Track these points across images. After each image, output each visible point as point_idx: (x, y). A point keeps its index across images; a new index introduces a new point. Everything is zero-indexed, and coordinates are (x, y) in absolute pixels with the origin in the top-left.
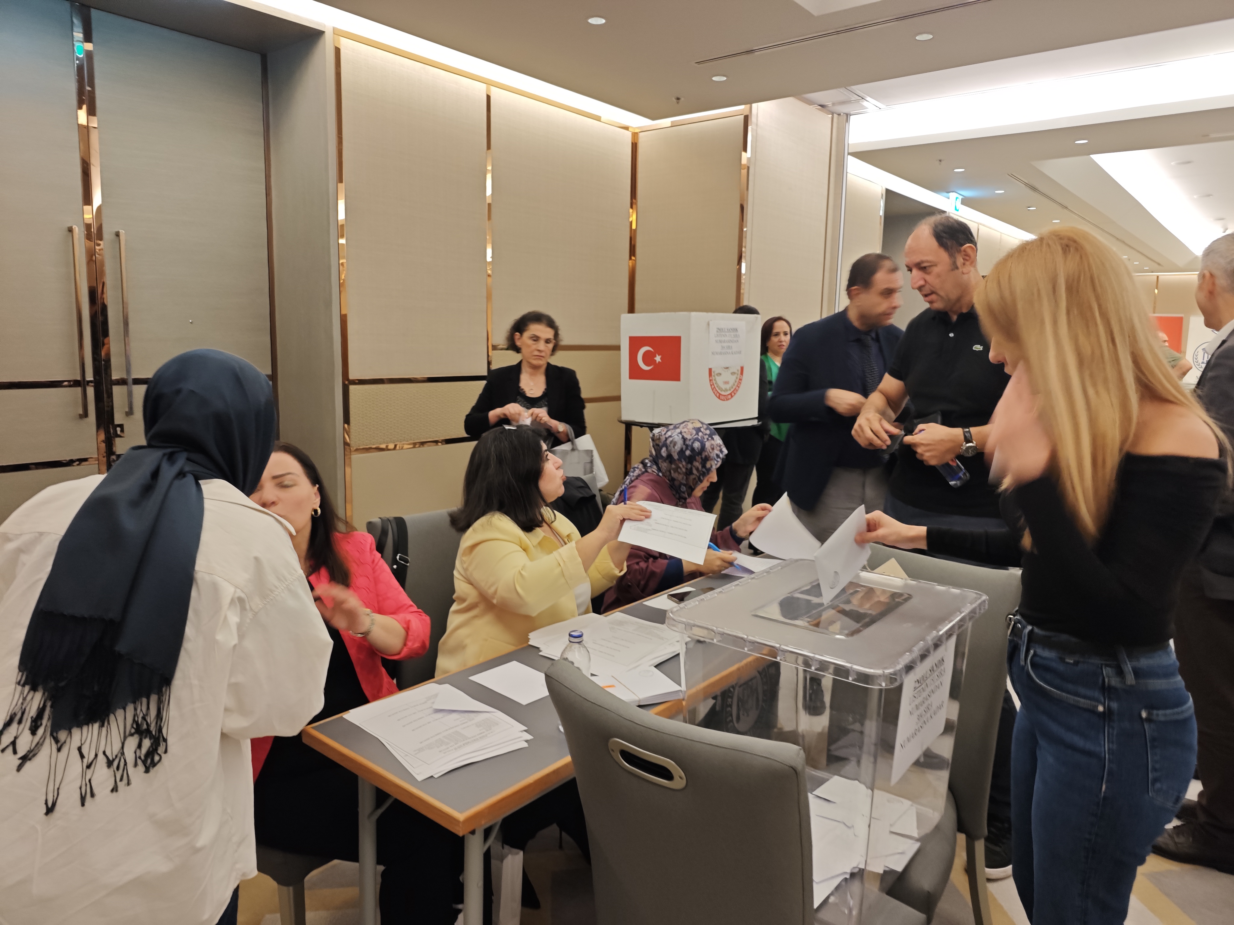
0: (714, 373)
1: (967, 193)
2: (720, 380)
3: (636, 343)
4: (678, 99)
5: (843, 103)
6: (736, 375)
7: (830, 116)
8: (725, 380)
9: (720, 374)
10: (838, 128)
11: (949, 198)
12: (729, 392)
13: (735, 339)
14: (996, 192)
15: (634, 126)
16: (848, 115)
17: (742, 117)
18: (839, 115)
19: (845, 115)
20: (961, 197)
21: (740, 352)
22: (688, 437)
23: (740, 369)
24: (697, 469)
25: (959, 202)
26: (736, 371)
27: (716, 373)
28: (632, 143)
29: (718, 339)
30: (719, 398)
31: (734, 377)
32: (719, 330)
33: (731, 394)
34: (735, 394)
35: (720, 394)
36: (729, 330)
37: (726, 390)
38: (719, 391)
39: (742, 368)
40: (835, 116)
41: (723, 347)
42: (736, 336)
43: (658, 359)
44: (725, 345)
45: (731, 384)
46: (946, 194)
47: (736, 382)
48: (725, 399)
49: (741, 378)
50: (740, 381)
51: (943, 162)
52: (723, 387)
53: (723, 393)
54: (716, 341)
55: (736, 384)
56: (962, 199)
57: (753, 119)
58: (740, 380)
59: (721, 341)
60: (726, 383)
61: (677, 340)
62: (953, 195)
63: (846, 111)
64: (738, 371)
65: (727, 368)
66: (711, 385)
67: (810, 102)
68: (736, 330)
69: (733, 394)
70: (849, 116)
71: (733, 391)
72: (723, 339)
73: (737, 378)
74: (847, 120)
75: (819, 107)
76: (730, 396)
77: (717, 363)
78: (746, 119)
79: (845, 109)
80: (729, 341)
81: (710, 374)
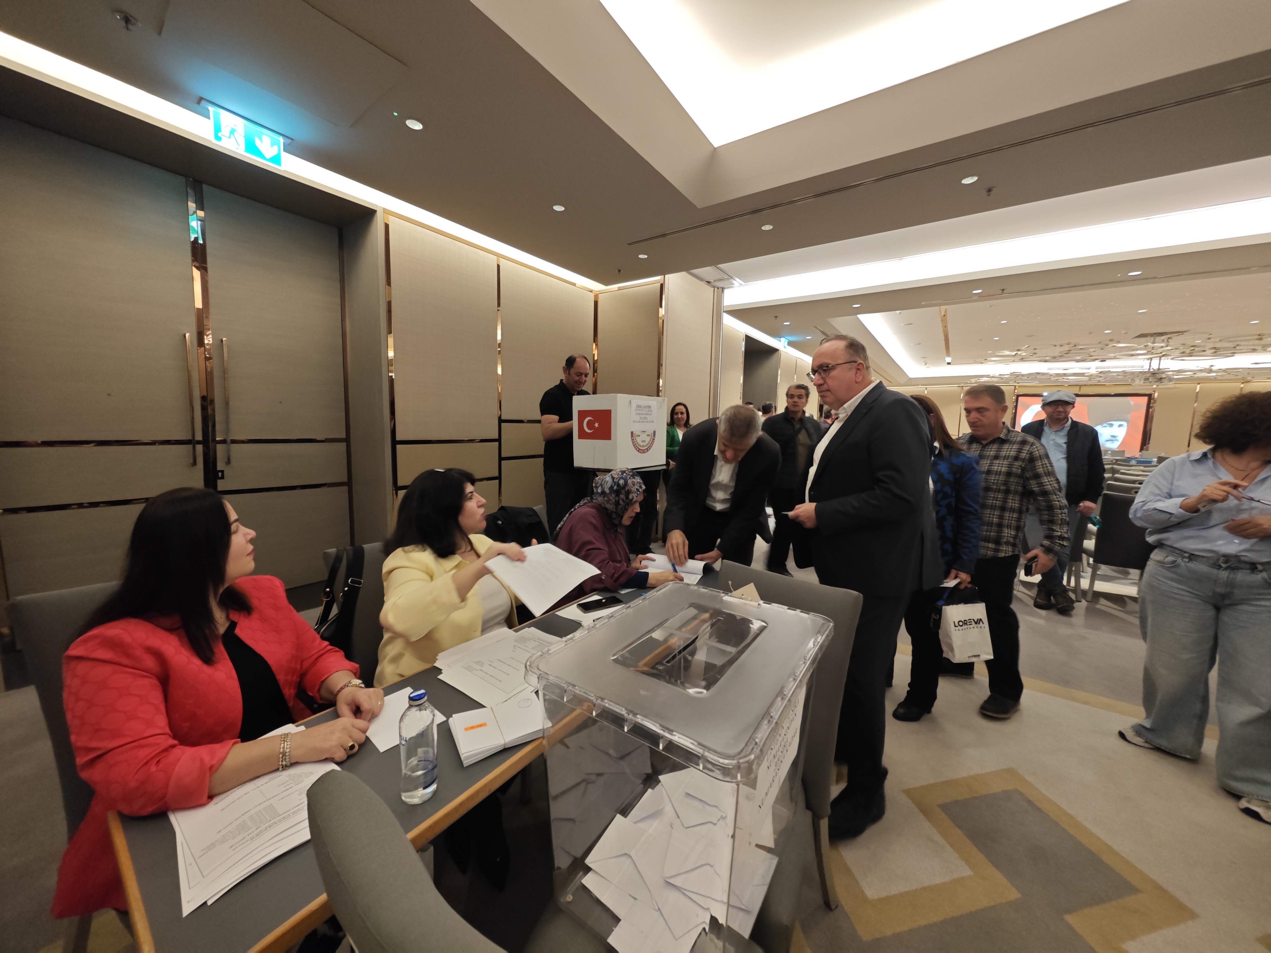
0: (635, 434)
1: (791, 338)
2: (639, 440)
3: (583, 414)
4: (619, 271)
5: (720, 280)
7: (712, 288)
8: (643, 439)
9: (639, 436)
10: (717, 296)
11: (780, 341)
12: (645, 448)
13: (649, 413)
14: (807, 338)
15: (596, 290)
17: (659, 284)
18: (718, 288)
19: (721, 288)
20: (787, 341)
21: (652, 422)
22: (616, 476)
23: (653, 432)
24: (623, 500)
25: (786, 343)
26: (651, 434)
27: (636, 435)
28: (595, 301)
29: (637, 412)
30: (638, 451)
31: (649, 438)
32: (638, 406)
33: (647, 449)
34: (650, 449)
35: (639, 449)
36: (645, 407)
37: (643, 446)
38: (639, 447)
40: (716, 289)
41: (641, 418)
42: (650, 411)
43: (597, 425)
44: (643, 416)
45: (647, 442)
46: (779, 339)
47: (650, 441)
48: (643, 452)
49: (654, 439)
50: (654, 441)
51: (779, 317)
52: (642, 444)
53: (641, 448)
54: (636, 414)
56: (788, 342)
57: (666, 286)
59: (639, 414)
60: (644, 441)
61: (609, 412)
62: (783, 339)
63: (721, 286)
64: (652, 434)
65: (644, 432)
66: (633, 443)
67: (701, 279)
68: (649, 407)
69: (648, 449)
70: (723, 289)
71: (648, 447)
72: (641, 412)
73: (651, 438)
75: (704, 281)
76: (646, 451)
77: (637, 428)
78: (662, 286)
79: (720, 284)
80: (645, 414)
81: (632, 435)
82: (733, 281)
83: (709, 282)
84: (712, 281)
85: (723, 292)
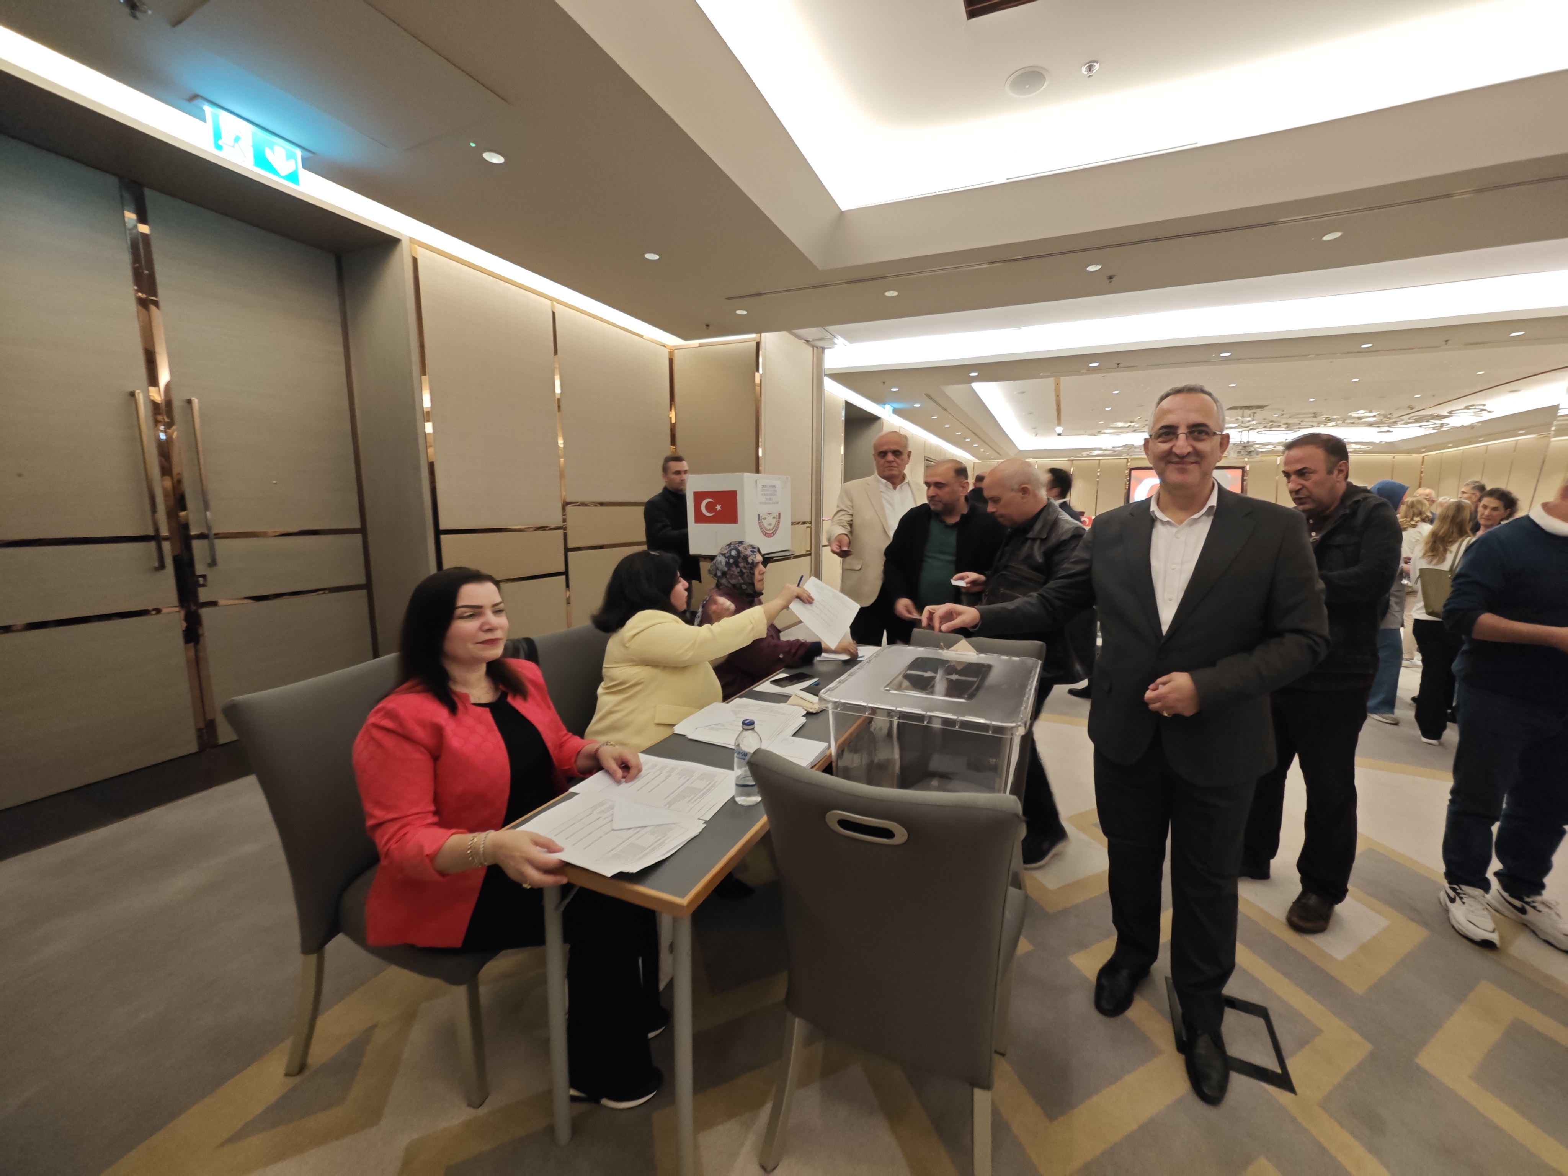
0: (761, 517)
1: (898, 406)
2: (765, 523)
3: (699, 497)
4: (708, 326)
5: (821, 339)
7: (812, 347)
8: (769, 522)
9: (766, 518)
10: (818, 357)
11: (885, 409)
12: (772, 531)
13: (774, 493)
14: (914, 405)
15: (671, 344)
17: (755, 342)
18: (818, 348)
19: (822, 348)
20: (892, 408)
21: (777, 503)
23: (778, 514)
25: (891, 411)
26: (776, 516)
27: (763, 517)
29: (763, 492)
30: (765, 535)
31: (775, 520)
32: (764, 486)
33: (773, 533)
34: (776, 533)
35: (766, 533)
36: (770, 487)
37: (770, 530)
38: (765, 531)
39: (779, 514)
40: (815, 349)
41: (766, 499)
43: (718, 507)
44: (767, 497)
45: (773, 525)
46: (883, 406)
48: (770, 536)
51: (886, 383)
52: (768, 527)
53: (768, 532)
54: (762, 494)
55: (776, 525)
56: (893, 410)
57: (763, 345)
58: (779, 522)
59: (765, 495)
60: (770, 524)
61: (734, 493)
62: (887, 406)
63: (823, 345)
65: (769, 514)
66: (760, 526)
68: (774, 487)
70: (824, 349)
71: (774, 531)
72: (766, 492)
73: (776, 521)
75: (804, 340)
77: (763, 510)
78: (758, 344)
79: (821, 344)
80: (771, 495)
81: (759, 519)
82: (836, 341)
83: (807, 341)
84: (810, 340)
85: (823, 352)
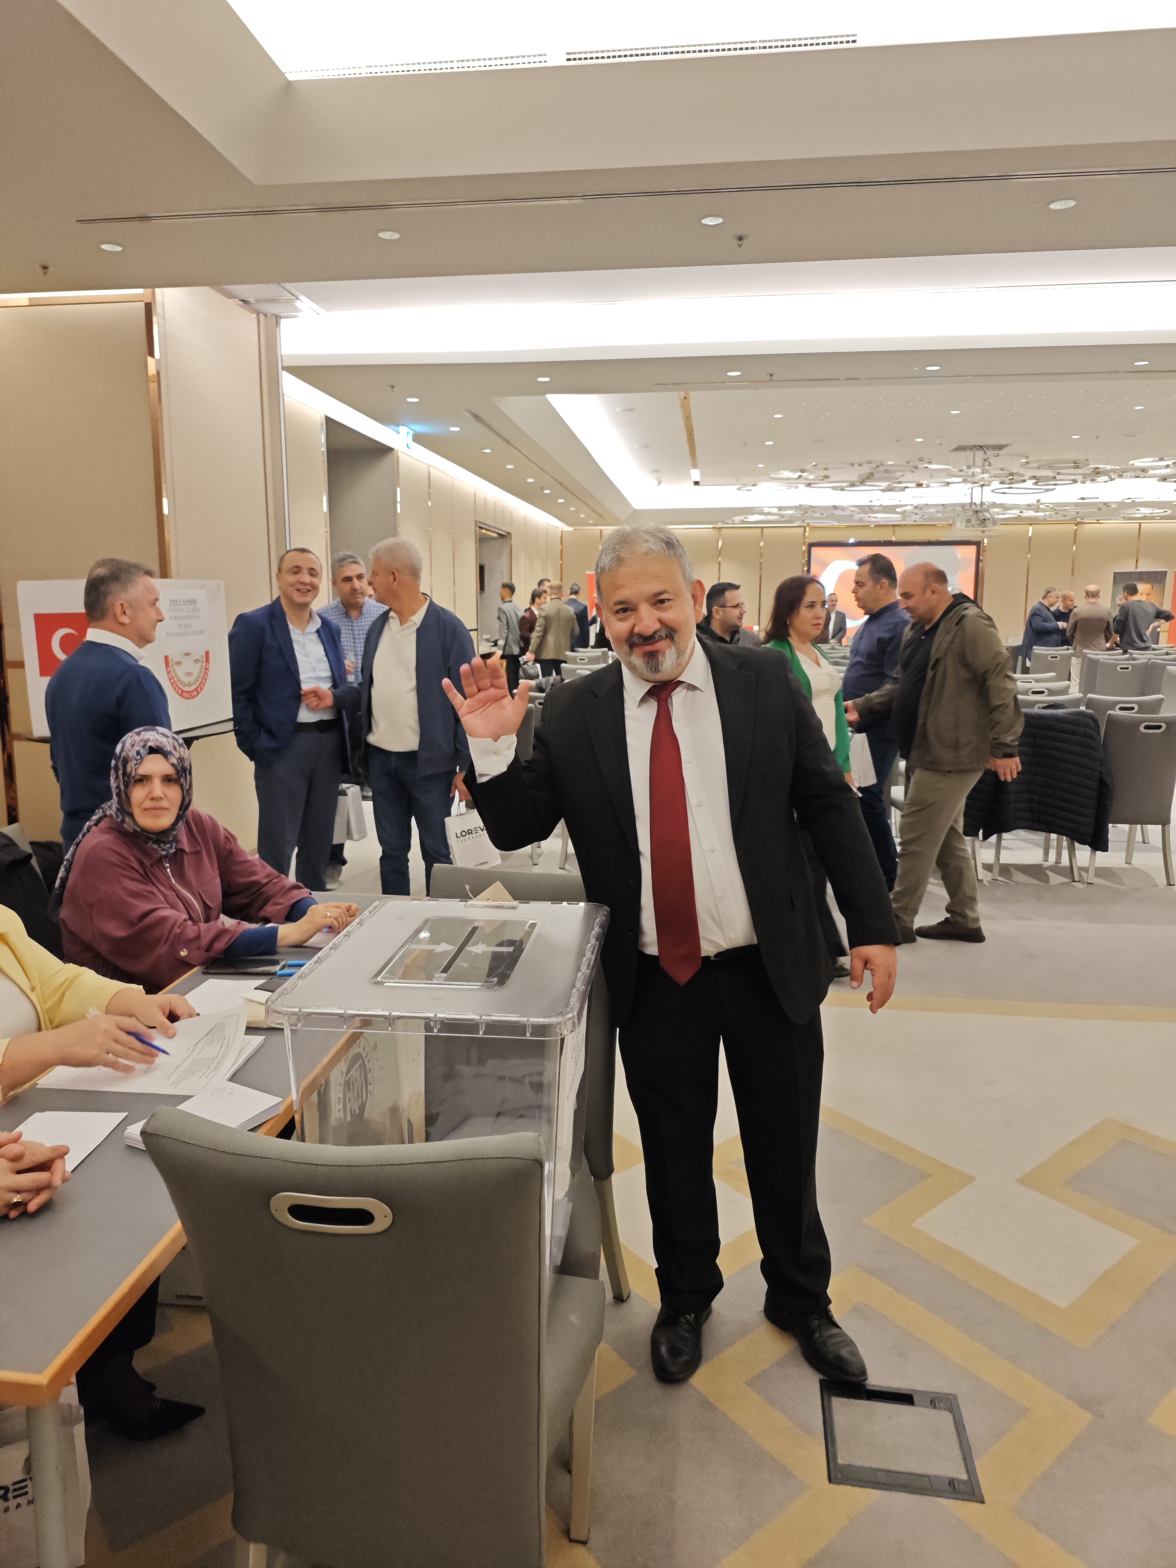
0: (172, 661)
1: (420, 429)
2: (180, 672)
3: (47, 623)
4: (45, 268)
5: (271, 301)
6: (200, 663)
7: (255, 315)
8: (188, 671)
10: (266, 333)
11: (399, 433)
12: (193, 687)
13: (194, 614)
14: (451, 429)
16: (277, 318)
17: (142, 305)
18: (266, 315)
19: (274, 316)
20: (411, 433)
21: (202, 632)
23: (204, 654)
25: (410, 438)
26: (199, 658)
27: (174, 661)
30: (181, 695)
31: (198, 666)
32: (173, 602)
33: (196, 689)
34: (202, 689)
35: (183, 691)
36: (185, 603)
37: (189, 685)
38: (181, 687)
39: (207, 653)
40: (261, 316)
41: (180, 626)
42: (195, 610)
44: (183, 622)
45: (195, 676)
46: (395, 427)
47: (201, 672)
48: (190, 697)
49: (207, 667)
50: (207, 671)
51: (396, 388)
52: (186, 680)
53: (186, 689)
55: (202, 675)
56: (413, 435)
57: (158, 310)
58: (207, 669)
59: (176, 618)
60: (189, 674)
62: (403, 429)
63: (276, 312)
64: (202, 657)
65: (187, 654)
66: (170, 679)
67: (230, 295)
68: (194, 602)
69: (199, 689)
70: (279, 319)
71: (199, 685)
72: (179, 614)
73: (202, 667)
74: (277, 324)
75: (241, 303)
76: (195, 693)
77: (175, 649)
78: (149, 309)
79: (271, 309)
80: (188, 618)
81: (167, 664)
82: (298, 304)
83: (246, 304)
84: (252, 301)
